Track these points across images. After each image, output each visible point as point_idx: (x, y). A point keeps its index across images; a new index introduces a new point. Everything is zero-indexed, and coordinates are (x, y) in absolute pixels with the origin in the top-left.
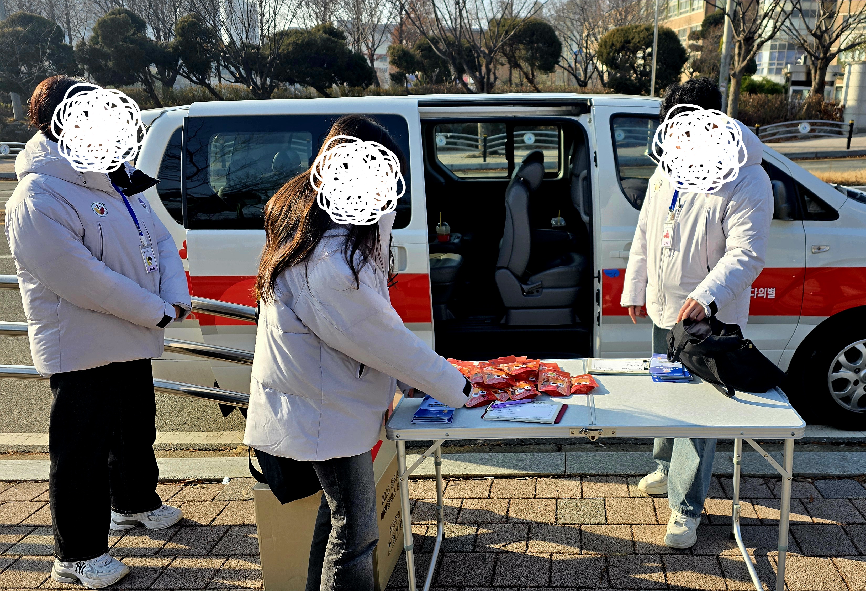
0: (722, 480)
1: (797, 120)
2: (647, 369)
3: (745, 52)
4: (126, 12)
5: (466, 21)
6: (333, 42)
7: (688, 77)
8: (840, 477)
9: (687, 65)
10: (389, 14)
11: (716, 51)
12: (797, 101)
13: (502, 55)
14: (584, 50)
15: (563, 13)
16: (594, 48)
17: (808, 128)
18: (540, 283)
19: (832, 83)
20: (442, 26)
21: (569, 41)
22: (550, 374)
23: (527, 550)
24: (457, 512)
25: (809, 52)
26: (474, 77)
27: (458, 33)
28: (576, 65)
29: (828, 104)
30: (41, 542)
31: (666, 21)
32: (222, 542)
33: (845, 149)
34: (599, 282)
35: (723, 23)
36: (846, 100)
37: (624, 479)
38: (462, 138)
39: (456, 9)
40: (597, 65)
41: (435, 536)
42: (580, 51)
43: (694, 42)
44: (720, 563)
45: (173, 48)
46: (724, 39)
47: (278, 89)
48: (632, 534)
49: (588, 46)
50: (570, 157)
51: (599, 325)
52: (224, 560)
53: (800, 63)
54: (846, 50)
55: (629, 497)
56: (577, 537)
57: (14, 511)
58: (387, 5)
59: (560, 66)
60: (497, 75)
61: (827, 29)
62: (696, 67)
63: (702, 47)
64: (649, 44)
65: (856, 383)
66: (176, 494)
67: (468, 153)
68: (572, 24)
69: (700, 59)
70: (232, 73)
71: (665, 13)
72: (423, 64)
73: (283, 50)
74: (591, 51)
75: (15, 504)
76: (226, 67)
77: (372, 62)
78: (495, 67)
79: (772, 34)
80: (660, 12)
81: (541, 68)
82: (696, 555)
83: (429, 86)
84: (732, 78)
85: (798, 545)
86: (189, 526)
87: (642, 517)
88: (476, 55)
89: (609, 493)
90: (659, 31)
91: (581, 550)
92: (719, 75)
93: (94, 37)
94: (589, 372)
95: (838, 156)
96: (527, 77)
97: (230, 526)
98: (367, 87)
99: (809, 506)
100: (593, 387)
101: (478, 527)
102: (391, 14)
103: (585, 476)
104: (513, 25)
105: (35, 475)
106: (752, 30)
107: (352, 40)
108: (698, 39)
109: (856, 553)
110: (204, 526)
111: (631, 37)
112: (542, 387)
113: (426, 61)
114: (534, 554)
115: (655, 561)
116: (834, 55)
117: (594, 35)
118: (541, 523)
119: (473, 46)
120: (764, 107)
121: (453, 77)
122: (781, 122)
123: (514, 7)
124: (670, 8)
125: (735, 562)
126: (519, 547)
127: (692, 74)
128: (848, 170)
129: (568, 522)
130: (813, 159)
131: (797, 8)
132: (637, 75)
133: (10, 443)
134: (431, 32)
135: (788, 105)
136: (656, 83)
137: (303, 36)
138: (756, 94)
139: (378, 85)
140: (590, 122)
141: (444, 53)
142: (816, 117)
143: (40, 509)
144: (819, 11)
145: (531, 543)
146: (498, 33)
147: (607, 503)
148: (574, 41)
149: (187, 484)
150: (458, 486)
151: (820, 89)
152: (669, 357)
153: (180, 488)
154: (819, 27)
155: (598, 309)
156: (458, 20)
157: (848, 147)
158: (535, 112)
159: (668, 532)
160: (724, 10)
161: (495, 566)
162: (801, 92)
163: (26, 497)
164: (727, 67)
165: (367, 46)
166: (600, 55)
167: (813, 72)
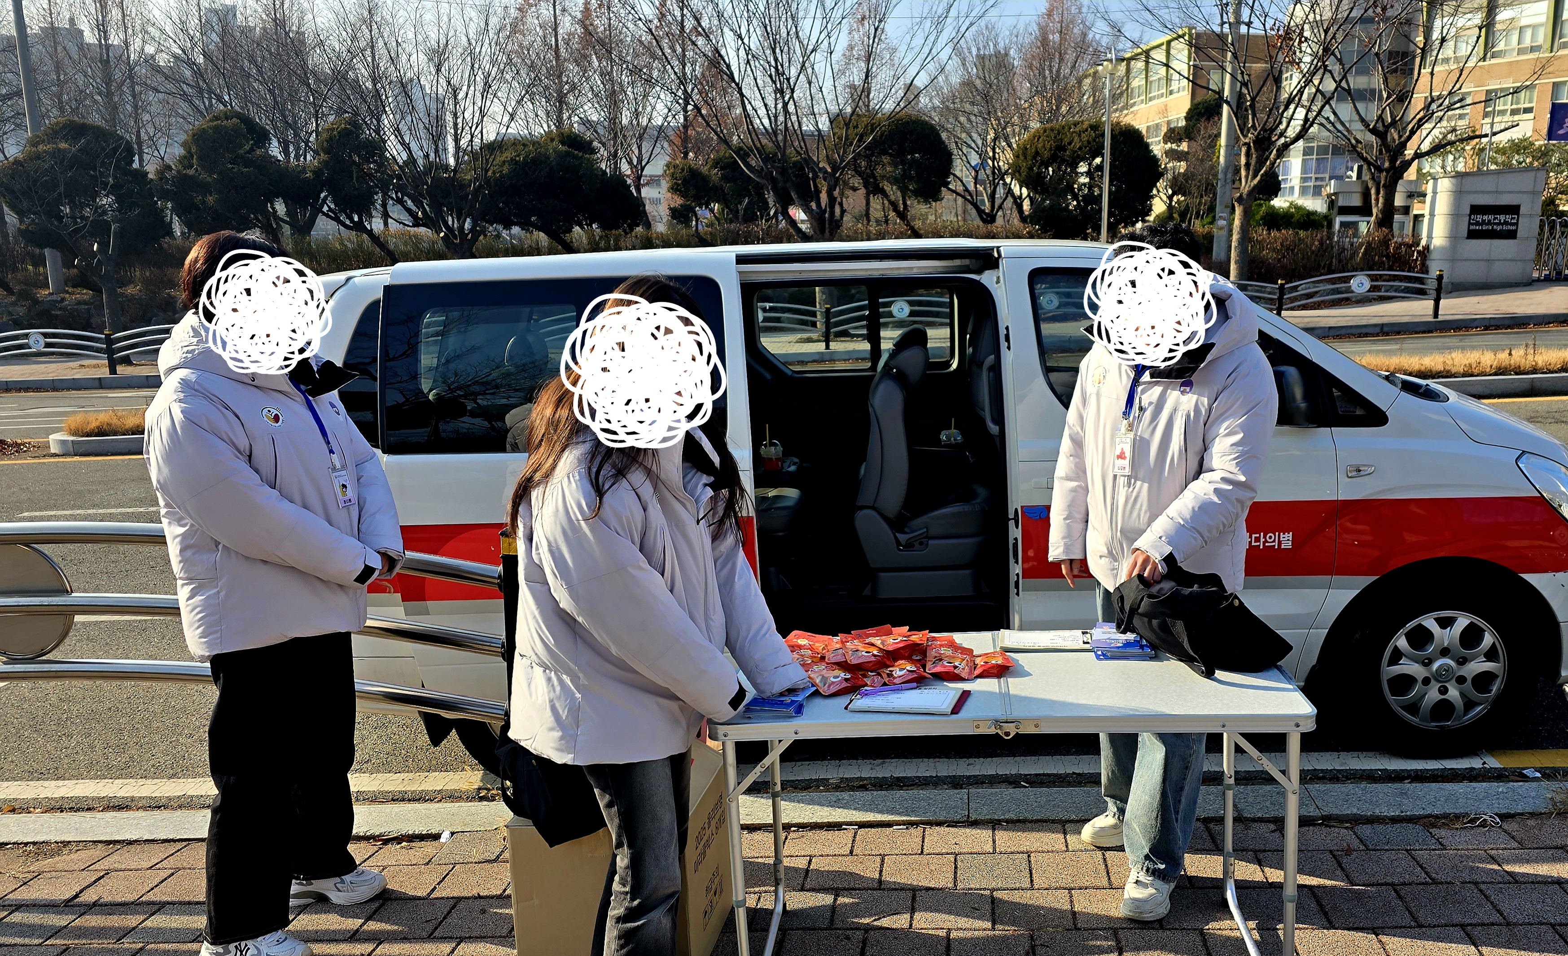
0: (1211, 826)
1: (1348, 272)
2: (1088, 643)
3: (1257, 163)
4: (238, 115)
5: (794, 118)
6: (575, 157)
7: (1165, 203)
8: (1394, 820)
9: (1161, 184)
10: (666, 111)
11: (1211, 160)
12: (1348, 240)
13: (853, 173)
14: (990, 163)
15: (954, 103)
16: (1005, 158)
17: (1367, 285)
18: (925, 530)
19: (1406, 210)
20: (753, 127)
21: (965, 149)
22: (943, 650)
23: (911, 925)
24: (803, 875)
25: (1365, 160)
26: (807, 210)
27: (780, 138)
28: (976, 188)
29: (1401, 245)
30: (174, 925)
31: (1125, 112)
32: (449, 920)
33: (1431, 319)
34: (1017, 527)
35: (1220, 114)
36: (1430, 237)
37: (1060, 826)
38: (789, 310)
39: (776, 100)
40: (1012, 186)
41: (770, 908)
42: (983, 164)
43: (1174, 146)
44: (1204, 941)
45: (314, 172)
46: (1223, 140)
47: (485, 236)
48: (1072, 902)
49: (997, 156)
50: (968, 336)
51: (1018, 594)
52: (454, 945)
53: (1351, 177)
54: (1428, 153)
55: (1067, 850)
56: (988, 907)
57: (127, 883)
58: (662, 96)
59: (950, 189)
60: (845, 206)
61: (1394, 123)
62: (1178, 186)
63: (1187, 153)
64: (1098, 151)
65: (1426, 681)
66: (370, 857)
67: (799, 336)
68: (969, 120)
69: (1184, 174)
70: (408, 210)
71: (1124, 99)
72: (723, 191)
73: (494, 173)
74: (1001, 164)
75: (127, 873)
76: (400, 201)
77: (639, 190)
78: (842, 194)
79: (1300, 132)
80: (1115, 98)
81: (918, 194)
82: (1169, 929)
83: (732, 226)
84: (1236, 204)
85: (1326, 914)
86: (396, 899)
87: (1087, 878)
88: (811, 175)
89: (1036, 846)
90: (1112, 130)
91: (994, 923)
92: (1215, 200)
93: (185, 157)
94: (1001, 648)
95: (1418, 329)
96: (896, 210)
97: (459, 899)
98: (632, 230)
99: (1345, 860)
100: (1007, 668)
101: (837, 896)
102: (670, 110)
103: (999, 822)
104: (872, 125)
105: (151, 833)
106: (1268, 126)
107: (605, 154)
108: (1180, 140)
109: (1413, 924)
110: (419, 898)
111: (1066, 140)
112: (931, 668)
113: (727, 187)
114: (923, 931)
115: (1106, 939)
116: (1407, 164)
117: (1007, 139)
118: (932, 889)
119: (805, 159)
120: (1293, 250)
121: (772, 213)
122: (1321, 275)
123: (871, 95)
124: (1132, 89)
125: (1228, 938)
126: (900, 921)
127: (1170, 198)
128: (1431, 353)
129: (972, 886)
130: (1377, 335)
131: (1343, 88)
132: (1078, 202)
133: (95, 795)
134: (735, 138)
135: (1332, 247)
136: (1110, 215)
137: (527, 150)
138: (1279, 230)
139: (648, 225)
140: (998, 282)
141: (759, 173)
142: (1381, 266)
143: (166, 879)
144: (1380, 91)
145: (917, 916)
146: (847, 138)
147: (1032, 859)
148: (972, 148)
149: (386, 842)
150: (804, 840)
151: (1386, 220)
152: (1118, 627)
153: (376, 848)
154: (1380, 118)
155: (1016, 569)
156: (781, 118)
157: (1436, 314)
158: (912, 268)
159: (1126, 896)
160: (1220, 93)
161: (863, 948)
162: (1355, 225)
163: (142, 863)
164: (1229, 186)
165: (630, 163)
166: (1015, 171)
167: (1373, 191)
